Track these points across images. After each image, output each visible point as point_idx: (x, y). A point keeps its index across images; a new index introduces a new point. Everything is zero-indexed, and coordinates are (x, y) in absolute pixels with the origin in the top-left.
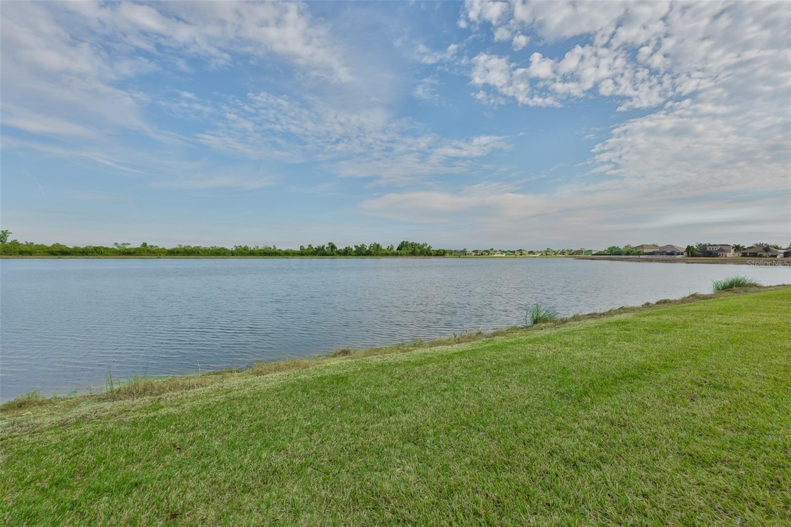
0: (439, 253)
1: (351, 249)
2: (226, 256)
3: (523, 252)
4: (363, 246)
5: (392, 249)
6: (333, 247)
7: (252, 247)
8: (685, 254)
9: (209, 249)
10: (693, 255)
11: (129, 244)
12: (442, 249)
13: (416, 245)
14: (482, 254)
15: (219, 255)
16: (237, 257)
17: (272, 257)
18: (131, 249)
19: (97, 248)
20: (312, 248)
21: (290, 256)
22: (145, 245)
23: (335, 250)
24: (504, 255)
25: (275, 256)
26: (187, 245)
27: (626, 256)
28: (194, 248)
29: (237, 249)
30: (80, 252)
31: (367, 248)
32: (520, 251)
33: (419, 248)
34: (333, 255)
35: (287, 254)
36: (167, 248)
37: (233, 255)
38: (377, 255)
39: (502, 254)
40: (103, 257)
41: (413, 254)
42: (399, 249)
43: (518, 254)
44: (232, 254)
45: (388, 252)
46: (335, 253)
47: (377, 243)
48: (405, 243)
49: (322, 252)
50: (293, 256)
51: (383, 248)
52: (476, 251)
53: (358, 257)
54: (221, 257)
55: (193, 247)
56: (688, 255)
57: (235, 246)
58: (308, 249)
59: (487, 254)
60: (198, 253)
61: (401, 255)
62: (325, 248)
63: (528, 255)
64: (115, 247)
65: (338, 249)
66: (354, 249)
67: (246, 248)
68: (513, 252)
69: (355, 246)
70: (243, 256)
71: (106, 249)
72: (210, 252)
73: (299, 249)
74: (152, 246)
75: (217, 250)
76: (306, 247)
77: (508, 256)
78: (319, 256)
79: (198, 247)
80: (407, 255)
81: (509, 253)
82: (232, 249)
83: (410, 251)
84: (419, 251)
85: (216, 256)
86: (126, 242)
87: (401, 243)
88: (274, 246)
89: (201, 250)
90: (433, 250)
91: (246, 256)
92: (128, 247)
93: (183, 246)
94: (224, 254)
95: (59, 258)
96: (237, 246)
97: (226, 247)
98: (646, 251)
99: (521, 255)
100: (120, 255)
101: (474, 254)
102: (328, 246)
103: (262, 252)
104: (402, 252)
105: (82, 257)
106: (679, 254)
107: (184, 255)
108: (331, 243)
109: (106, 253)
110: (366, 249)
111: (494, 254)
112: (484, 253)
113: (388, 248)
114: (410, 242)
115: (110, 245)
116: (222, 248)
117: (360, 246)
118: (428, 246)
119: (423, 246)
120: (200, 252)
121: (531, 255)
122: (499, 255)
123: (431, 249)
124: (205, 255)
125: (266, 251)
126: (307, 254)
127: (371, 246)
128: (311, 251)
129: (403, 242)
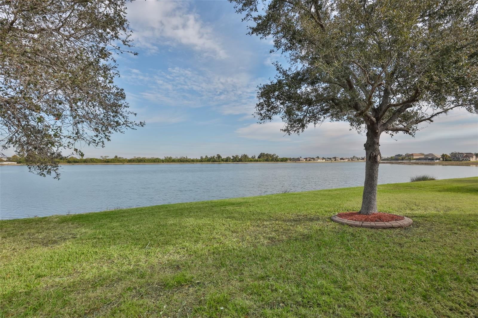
0: (283, 160)
1: (230, 158)
3: (337, 159)
4: (237, 156)
5: (254, 158)
6: (219, 157)
7: (174, 157)
8: (441, 159)
9: (150, 159)
10: (446, 160)
11: (108, 157)
12: (285, 157)
13: (270, 155)
14: (310, 160)
15: (156, 162)
16: (166, 163)
17: (185, 163)
18: (109, 159)
19: (92, 159)
20: (208, 157)
21: (195, 162)
22: (116, 157)
23: (221, 159)
24: (324, 161)
25: (187, 162)
26: (138, 157)
27: (401, 161)
29: (166, 159)
30: (83, 161)
31: (240, 157)
32: (335, 158)
33: (271, 157)
34: (220, 162)
35: (193, 161)
36: (128, 159)
38: (245, 161)
39: (323, 160)
40: (95, 164)
41: (267, 160)
42: (259, 157)
43: (333, 160)
44: (163, 161)
45: (252, 160)
47: (246, 154)
49: (213, 160)
50: (197, 162)
51: (249, 157)
52: (306, 159)
53: (234, 162)
55: (142, 158)
56: (443, 160)
57: (165, 157)
58: (206, 158)
59: (313, 160)
60: (144, 161)
61: (260, 161)
63: (340, 161)
64: (101, 158)
65: (223, 158)
66: (232, 158)
67: (170, 158)
68: (330, 159)
69: (233, 156)
71: (97, 159)
73: (200, 158)
74: (120, 158)
75: (154, 159)
76: (204, 157)
77: (327, 161)
78: (212, 162)
79: (144, 158)
80: (263, 161)
81: (327, 159)
82: (163, 158)
83: (265, 159)
84: (271, 159)
85: (154, 163)
86: (107, 156)
87: (260, 154)
88: (186, 156)
89: (146, 160)
90: (280, 158)
91: (170, 162)
92: (107, 158)
93: (136, 158)
94: (158, 162)
95: (73, 165)
97: (159, 158)
98: (415, 157)
99: (335, 160)
100: (103, 163)
101: (305, 160)
102: (216, 156)
103: (179, 160)
104: (260, 159)
105: (84, 164)
106: (437, 159)
107: (137, 162)
109: (96, 161)
111: (318, 160)
112: (311, 159)
113: (252, 157)
114: (266, 153)
115: (99, 158)
116: (157, 158)
117: (235, 156)
118: (276, 156)
119: (273, 155)
121: (342, 161)
122: (321, 161)
123: (278, 158)
124: (148, 162)
125: (182, 160)
126: (205, 161)
127: (242, 156)
128: (207, 159)
129: (262, 153)
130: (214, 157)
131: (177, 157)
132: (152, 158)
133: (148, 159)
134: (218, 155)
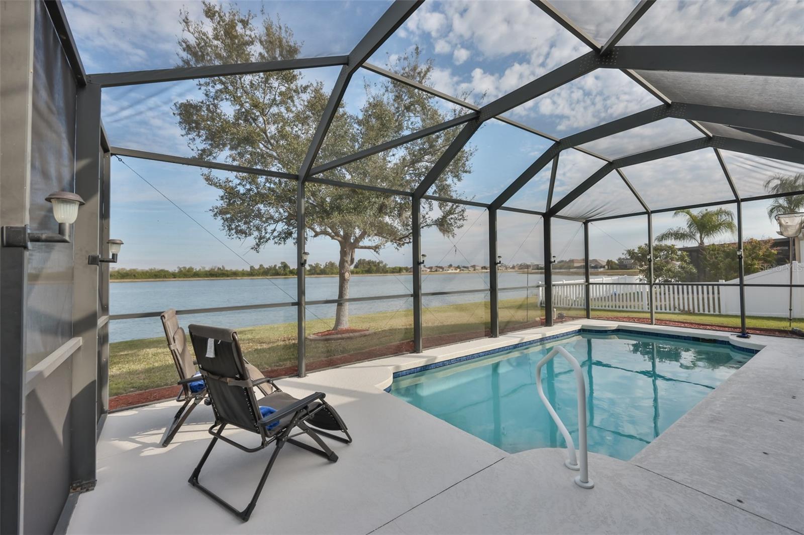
0: (395, 271)
2: (167, 278)
3: (477, 268)
4: (317, 265)
7: (197, 268)
8: (606, 267)
10: (612, 268)
12: (398, 266)
13: (373, 262)
14: (436, 271)
15: (159, 278)
16: (180, 279)
17: (219, 278)
20: (264, 268)
21: (240, 277)
23: (288, 269)
24: (458, 271)
25: (222, 277)
26: (121, 267)
27: (559, 270)
28: (130, 271)
29: (180, 271)
31: (322, 267)
32: (474, 266)
33: (375, 266)
34: (285, 275)
35: (234, 274)
37: (175, 278)
38: (332, 273)
39: (456, 269)
41: (369, 271)
42: (356, 267)
43: (471, 269)
44: (174, 275)
46: (288, 273)
47: (333, 262)
48: (362, 261)
49: (274, 272)
50: (243, 276)
53: (312, 276)
54: (161, 279)
56: (608, 269)
57: (178, 267)
58: (259, 269)
59: (441, 270)
60: (134, 276)
61: (357, 273)
62: (277, 268)
63: (480, 271)
65: (291, 268)
67: (190, 269)
68: (467, 268)
70: (187, 278)
72: (148, 274)
73: (249, 270)
75: (156, 272)
76: (257, 267)
77: (462, 271)
78: (271, 276)
79: (134, 270)
80: (362, 273)
81: (462, 268)
82: (175, 270)
83: (367, 269)
84: (375, 268)
85: (155, 278)
87: (358, 261)
88: (223, 266)
89: (138, 273)
90: (389, 268)
91: (189, 277)
93: (117, 269)
94: (165, 277)
96: (181, 267)
97: (166, 269)
98: (576, 265)
99: (475, 270)
101: (429, 270)
102: (280, 265)
104: (358, 270)
106: (601, 267)
107: (117, 279)
108: (284, 262)
110: (320, 267)
111: (448, 270)
112: (438, 269)
114: (367, 260)
116: (162, 271)
117: (314, 265)
118: (384, 263)
119: (379, 263)
120: (137, 275)
121: (483, 271)
122: (454, 271)
123: (387, 267)
124: (142, 278)
125: (213, 273)
126: (258, 275)
127: (326, 265)
128: (262, 271)
129: (361, 260)
130: (275, 266)
131: (204, 268)
132: (151, 270)
133: (143, 273)
134: (282, 263)
